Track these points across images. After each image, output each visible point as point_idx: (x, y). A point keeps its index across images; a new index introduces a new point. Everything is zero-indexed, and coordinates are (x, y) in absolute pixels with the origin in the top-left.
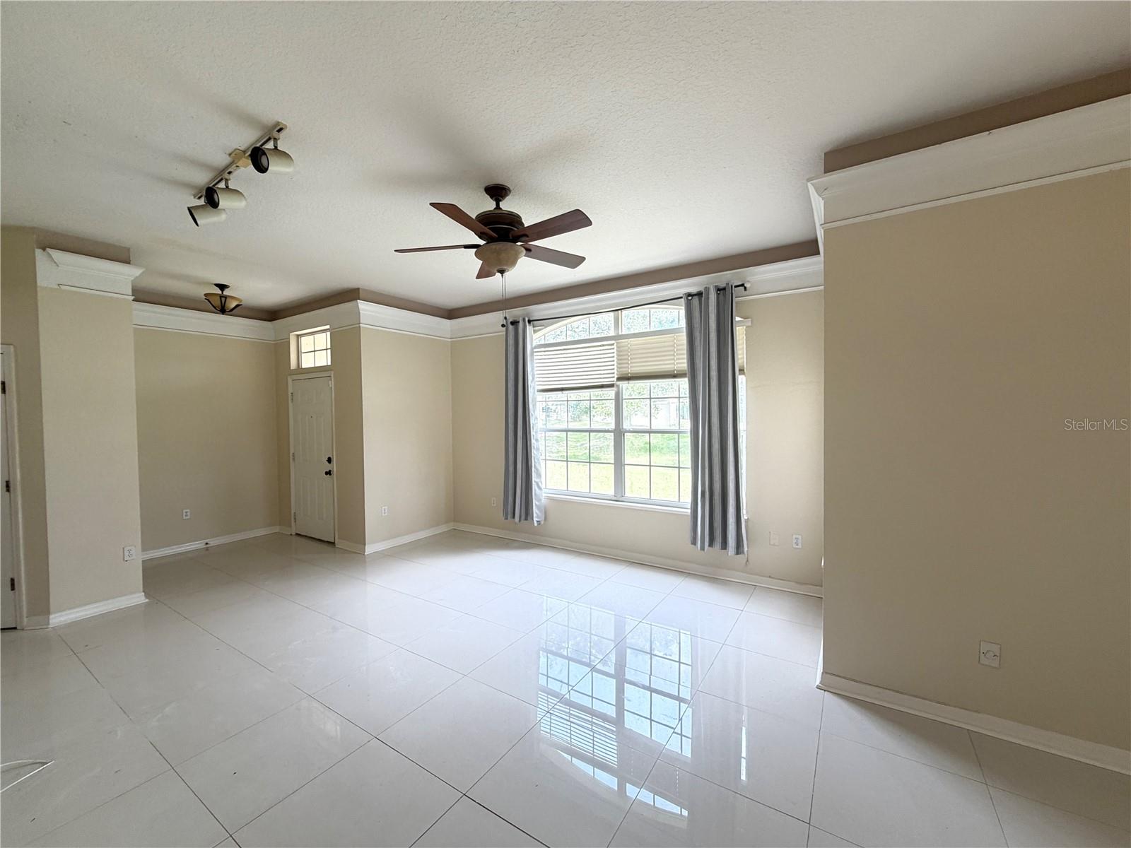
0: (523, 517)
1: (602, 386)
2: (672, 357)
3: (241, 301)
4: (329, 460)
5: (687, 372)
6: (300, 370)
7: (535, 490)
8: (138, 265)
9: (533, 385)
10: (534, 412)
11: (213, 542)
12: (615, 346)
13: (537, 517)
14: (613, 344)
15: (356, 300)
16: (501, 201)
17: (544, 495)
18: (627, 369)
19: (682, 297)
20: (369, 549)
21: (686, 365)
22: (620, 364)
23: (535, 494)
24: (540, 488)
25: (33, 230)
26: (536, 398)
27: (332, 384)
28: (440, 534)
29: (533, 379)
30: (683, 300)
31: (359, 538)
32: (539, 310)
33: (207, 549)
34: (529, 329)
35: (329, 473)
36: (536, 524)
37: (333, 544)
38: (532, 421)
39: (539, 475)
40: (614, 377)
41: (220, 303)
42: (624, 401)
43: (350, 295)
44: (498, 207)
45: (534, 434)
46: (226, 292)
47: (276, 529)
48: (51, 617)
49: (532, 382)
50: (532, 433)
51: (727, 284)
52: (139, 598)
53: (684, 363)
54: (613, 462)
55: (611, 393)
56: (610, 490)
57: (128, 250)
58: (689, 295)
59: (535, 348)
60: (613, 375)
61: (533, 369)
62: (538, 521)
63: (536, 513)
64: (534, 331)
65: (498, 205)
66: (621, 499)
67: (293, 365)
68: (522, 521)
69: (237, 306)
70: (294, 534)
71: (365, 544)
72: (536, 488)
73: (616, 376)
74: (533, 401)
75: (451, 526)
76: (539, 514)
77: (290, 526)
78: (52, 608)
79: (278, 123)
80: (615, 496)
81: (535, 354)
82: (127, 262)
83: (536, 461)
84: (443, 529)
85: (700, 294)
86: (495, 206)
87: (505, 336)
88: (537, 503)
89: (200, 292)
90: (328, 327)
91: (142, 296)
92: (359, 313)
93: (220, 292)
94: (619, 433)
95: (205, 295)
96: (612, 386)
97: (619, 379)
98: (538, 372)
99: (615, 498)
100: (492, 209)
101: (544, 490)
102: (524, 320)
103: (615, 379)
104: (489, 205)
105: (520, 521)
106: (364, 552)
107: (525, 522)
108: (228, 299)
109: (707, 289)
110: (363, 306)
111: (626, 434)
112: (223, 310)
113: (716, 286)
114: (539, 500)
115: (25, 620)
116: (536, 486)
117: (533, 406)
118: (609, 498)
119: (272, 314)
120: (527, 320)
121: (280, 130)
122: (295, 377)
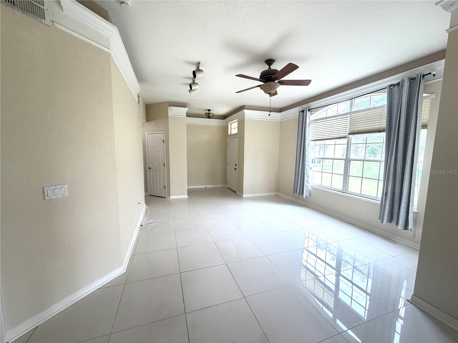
0: (301, 193)
1: (340, 138)
2: (380, 121)
3: (213, 114)
4: (236, 165)
5: (386, 129)
6: (231, 135)
7: (306, 183)
8: (187, 107)
9: (308, 138)
10: (308, 150)
11: (208, 186)
12: (349, 118)
13: (306, 194)
14: (348, 117)
15: (243, 109)
16: (271, 65)
17: (310, 185)
18: (354, 129)
19: (386, 88)
20: (244, 196)
21: (385, 125)
22: (350, 126)
23: (305, 184)
24: (308, 183)
25: (168, 102)
26: (310, 144)
27: (237, 139)
28: (271, 195)
29: (309, 135)
30: (387, 89)
31: (242, 192)
32: (313, 104)
33: (206, 188)
34: (308, 113)
35: (235, 169)
36: (304, 197)
37: (235, 192)
38: (307, 154)
39: (308, 177)
40: (346, 133)
41: (209, 115)
42: (352, 145)
43: (242, 108)
44: (270, 68)
45: (307, 159)
46: (210, 112)
47: (224, 185)
48: (171, 196)
49: (308, 137)
50: (306, 159)
51: (418, 75)
52: (186, 196)
53: (384, 124)
54: (343, 174)
55: (345, 141)
56: (340, 187)
57: (185, 103)
58: (391, 85)
59: (311, 121)
60: (346, 132)
61: (309, 131)
62: (306, 196)
63: (305, 193)
64: (311, 114)
65: (270, 67)
66: (345, 192)
67: (229, 134)
68: (300, 195)
69: (213, 116)
70: (227, 187)
71: (243, 194)
72: (306, 182)
73: (348, 133)
74: (308, 145)
75: (276, 193)
76: (307, 193)
77: (227, 185)
78: (171, 195)
79: (198, 62)
80: (342, 190)
81: (311, 124)
82: (185, 107)
83: (307, 171)
84: (272, 194)
85: (398, 84)
86: (269, 68)
87: (298, 118)
88: (306, 189)
89: (203, 113)
90: (237, 120)
91: (189, 115)
92: (244, 114)
93: (208, 112)
94: (348, 161)
95: (205, 113)
96: (345, 137)
97: (349, 134)
98: (310, 133)
99: (343, 191)
100: (267, 69)
101: (310, 184)
102: (306, 109)
103: (347, 134)
104: (266, 67)
105: (299, 195)
106: (243, 196)
107: (302, 196)
108: (210, 114)
109: (403, 81)
110: (245, 111)
111: (351, 161)
112: (209, 118)
113: (409, 78)
114: (307, 187)
115: (167, 196)
116: (306, 181)
117: (308, 147)
118: (340, 191)
119: (224, 117)
120: (307, 109)
121: (199, 64)
122: (230, 137)
